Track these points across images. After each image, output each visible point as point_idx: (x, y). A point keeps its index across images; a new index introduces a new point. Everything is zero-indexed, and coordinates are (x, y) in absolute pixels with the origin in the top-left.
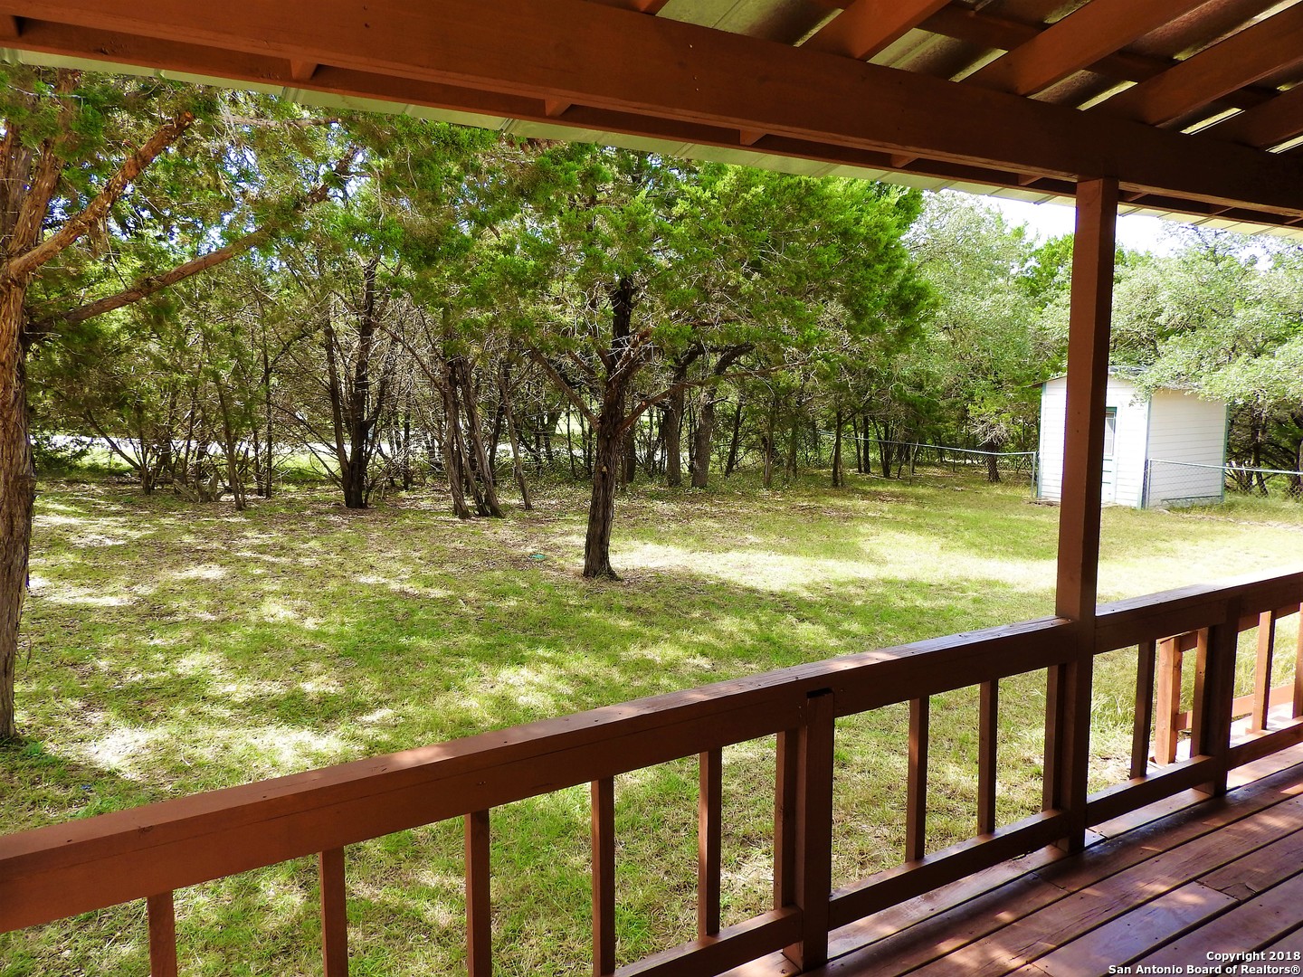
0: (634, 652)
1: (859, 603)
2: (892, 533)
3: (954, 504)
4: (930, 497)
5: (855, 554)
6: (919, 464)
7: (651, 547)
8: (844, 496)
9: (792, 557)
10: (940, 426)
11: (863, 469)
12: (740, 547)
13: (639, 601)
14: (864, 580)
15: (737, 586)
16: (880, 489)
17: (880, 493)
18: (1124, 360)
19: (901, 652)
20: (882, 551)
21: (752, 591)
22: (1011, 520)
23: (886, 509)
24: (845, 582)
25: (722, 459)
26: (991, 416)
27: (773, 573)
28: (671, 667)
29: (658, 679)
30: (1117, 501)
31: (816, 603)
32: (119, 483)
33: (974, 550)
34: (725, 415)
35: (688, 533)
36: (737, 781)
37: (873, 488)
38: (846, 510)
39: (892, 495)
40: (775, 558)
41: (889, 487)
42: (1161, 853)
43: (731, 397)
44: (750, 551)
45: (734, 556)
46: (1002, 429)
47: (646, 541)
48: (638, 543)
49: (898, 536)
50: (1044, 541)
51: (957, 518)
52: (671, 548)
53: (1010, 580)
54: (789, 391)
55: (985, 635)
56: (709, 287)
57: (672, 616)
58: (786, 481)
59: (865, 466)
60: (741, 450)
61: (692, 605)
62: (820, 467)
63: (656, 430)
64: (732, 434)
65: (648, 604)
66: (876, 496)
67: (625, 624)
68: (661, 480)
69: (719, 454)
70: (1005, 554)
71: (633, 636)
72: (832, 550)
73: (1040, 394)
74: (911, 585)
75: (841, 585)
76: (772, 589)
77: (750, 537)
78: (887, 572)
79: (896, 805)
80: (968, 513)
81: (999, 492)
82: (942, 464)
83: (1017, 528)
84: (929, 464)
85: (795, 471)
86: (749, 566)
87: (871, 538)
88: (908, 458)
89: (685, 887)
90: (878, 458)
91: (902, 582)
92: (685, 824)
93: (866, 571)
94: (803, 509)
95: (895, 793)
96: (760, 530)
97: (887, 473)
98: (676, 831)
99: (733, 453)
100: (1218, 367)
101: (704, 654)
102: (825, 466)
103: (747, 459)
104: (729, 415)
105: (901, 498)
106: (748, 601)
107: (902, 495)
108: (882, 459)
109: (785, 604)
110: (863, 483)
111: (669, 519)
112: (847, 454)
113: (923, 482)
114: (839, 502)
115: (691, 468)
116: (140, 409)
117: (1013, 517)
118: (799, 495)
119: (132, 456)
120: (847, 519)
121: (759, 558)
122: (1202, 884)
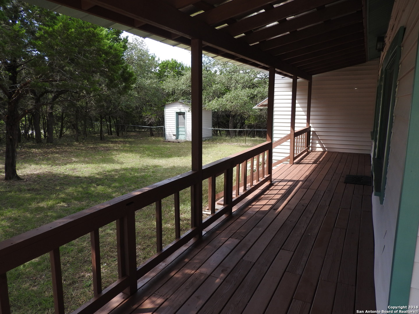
0: (34, 205)
1: (117, 177)
2: (124, 153)
3: (141, 143)
4: (133, 142)
5: (112, 161)
6: (128, 131)
7: (33, 166)
8: (105, 143)
9: (91, 165)
10: (134, 119)
11: (110, 134)
12: (71, 163)
13: (33, 186)
14: (116, 170)
15: (71, 176)
16: (117, 140)
17: (117, 141)
18: (186, 99)
19: (153, 187)
20: (121, 160)
21: (78, 177)
22: (159, 147)
23: (120, 146)
24: (110, 171)
25: (57, 133)
26: (150, 115)
27: (84, 170)
28: (51, 208)
29: (47, 213)
30: (187, 140)
31: (102, 178)
33: (150, 157)
34: (57, 116)
35: (48, 159)
36: (86, 242)
37: (114, 140)
38: (107, 147)
39: (121, 141)
40: (84, 166)
41: (120, 139)
42: (221, 233)
43: (59, 110)
44: (74, 164)
45: (68, 166)
46: (153, 120)
47: (31, 164)
48: (26, 165)
49: (126, 155)
50: (169, 153)
51: (143, 147)
52: (43, 166)
53: (161, 165)
54: (82, 107)
55: (175, 178)
56: (54, 66)
57: (48, 190)
58: (83, 139)
59: (110, 133)
60: (64, 129)
61: (56, 185)
62: (95, 134)
63: (28, 122)
64: (60, 123)
65: (37, 187)
66: (116, 142)
67: (28, 195)
68: (33, 141)
69: (56, 131)
70: (159, 157)
71: (33, 199)
72: (104, 161)
73: (164, 108)
74: (132, 169)
75: (110, 172)
76: (85, 176)
77: (73, 159)
78: (124, 166)
79: (141, 238)
80: (146, 146)
81: (154, 139)
82: (135, 131)
83: (161, 149)
84: (131, 131)
85: (86, 135)
86: (75, 169)
87: (117, 156)
88: (124, 130)
89: (73, 283)
90: (115, 130)
91: (130, 169)
92: (68, 262)
93: (117, 167)
94: (92, 148)
95: (140, 234)
96: (77, 156)
97: (118, 135)
98: (65, 265)
99: (62, 130)
100: (210, 101)
101: (64, 202)
102: (96, 133)
103: (67, 132)
104: (58, 116)
105: (125, 142)
106: (77, 181)
107: (124, 141)
108: (116, 130)
109: (91, 180)
110: (110, 138)
111: (39, 155)
112: (104, 129)
113: (130, 137)
114: (104, 145)
115: (45, 136)
117: (159, 146)
118: (89, 144)
120: (107, 150)
121: (79, 166)
122: (232, 238)
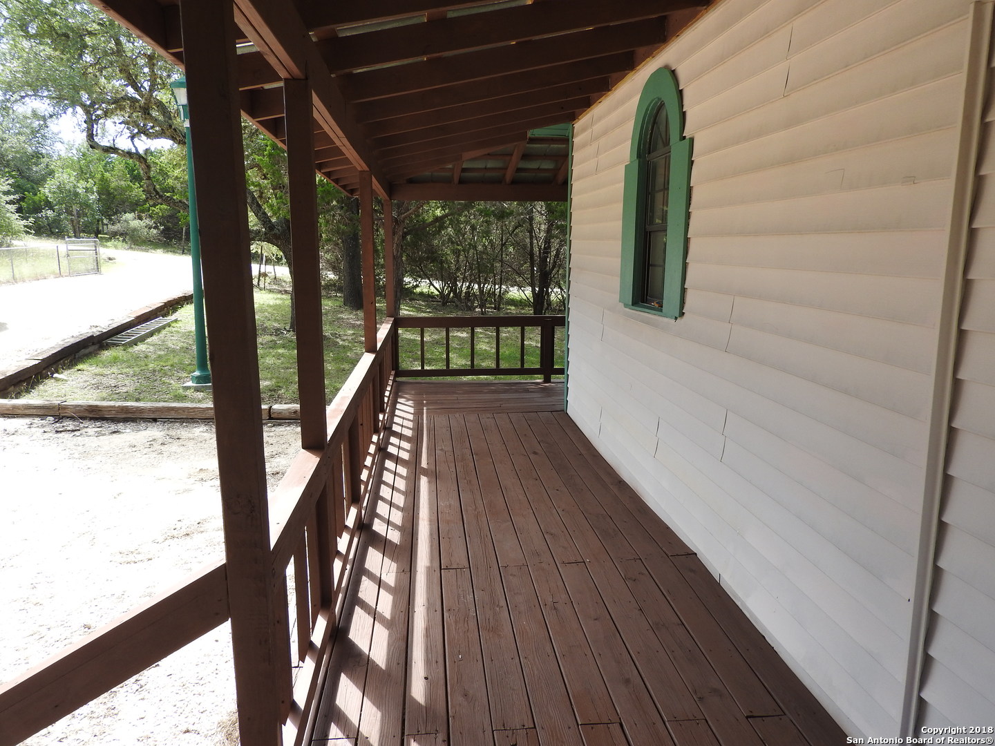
32: (432, 301)
116: (442, 262)
119: (438, 288)
